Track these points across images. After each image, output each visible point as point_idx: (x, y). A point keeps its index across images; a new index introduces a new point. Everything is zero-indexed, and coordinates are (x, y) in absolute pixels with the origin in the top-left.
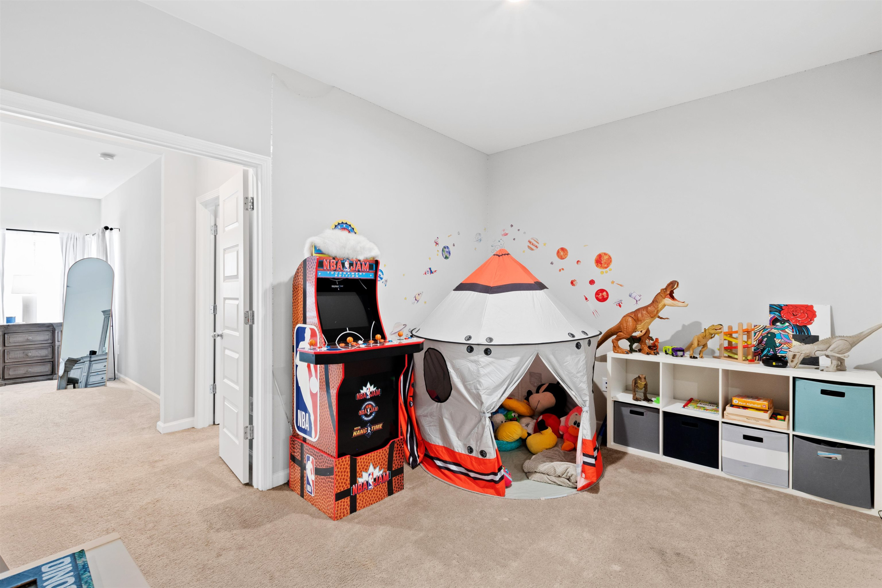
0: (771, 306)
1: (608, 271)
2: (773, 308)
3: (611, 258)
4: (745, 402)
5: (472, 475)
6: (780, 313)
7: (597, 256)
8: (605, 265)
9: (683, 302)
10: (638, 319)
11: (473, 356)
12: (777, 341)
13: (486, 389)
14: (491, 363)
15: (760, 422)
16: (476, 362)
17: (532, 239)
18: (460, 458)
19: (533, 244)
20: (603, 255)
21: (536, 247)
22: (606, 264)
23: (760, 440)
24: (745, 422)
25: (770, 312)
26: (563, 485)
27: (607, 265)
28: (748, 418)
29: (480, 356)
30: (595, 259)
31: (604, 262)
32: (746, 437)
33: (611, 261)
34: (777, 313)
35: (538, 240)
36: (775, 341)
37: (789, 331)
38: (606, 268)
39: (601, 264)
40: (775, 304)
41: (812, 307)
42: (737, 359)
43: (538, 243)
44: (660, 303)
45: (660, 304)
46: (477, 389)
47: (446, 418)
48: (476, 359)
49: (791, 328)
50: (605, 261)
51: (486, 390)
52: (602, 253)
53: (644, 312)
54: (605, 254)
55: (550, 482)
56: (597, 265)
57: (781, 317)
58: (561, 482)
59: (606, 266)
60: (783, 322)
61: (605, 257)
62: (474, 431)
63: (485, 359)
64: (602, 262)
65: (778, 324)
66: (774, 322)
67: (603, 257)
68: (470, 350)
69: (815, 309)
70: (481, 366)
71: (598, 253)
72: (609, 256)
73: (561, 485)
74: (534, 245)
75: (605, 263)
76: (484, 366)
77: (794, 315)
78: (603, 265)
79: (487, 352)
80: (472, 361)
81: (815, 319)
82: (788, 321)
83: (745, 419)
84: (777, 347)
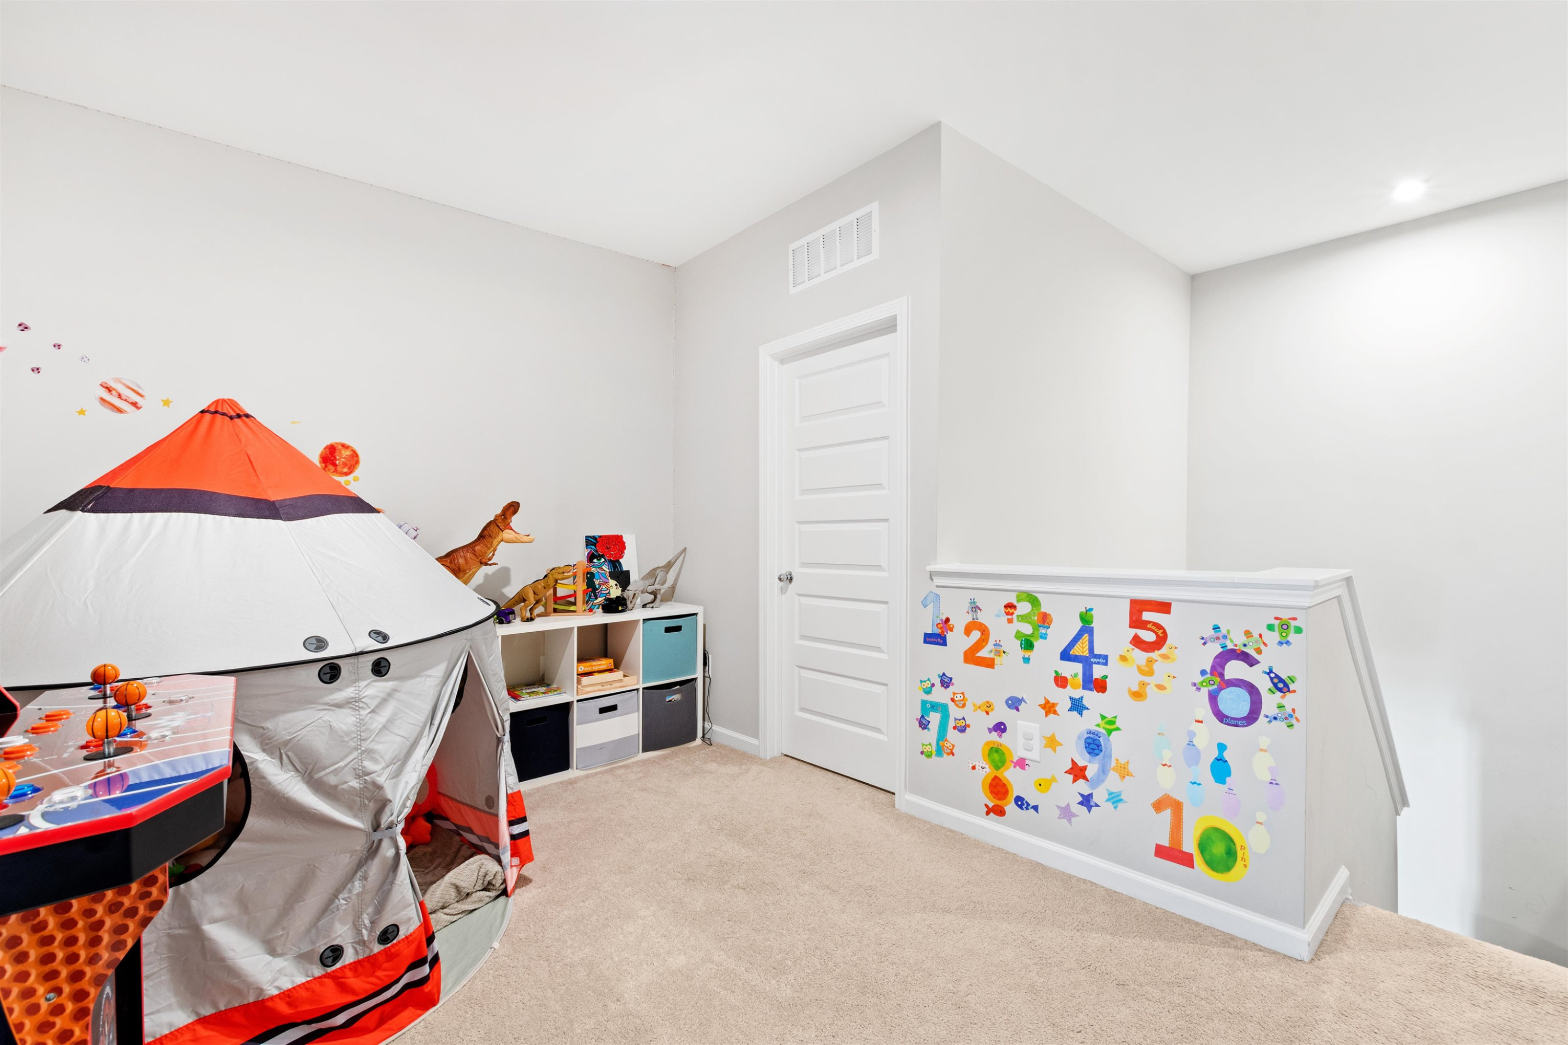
0: (587, 538)
1: (352, 481)
2: (591, 541)
3: (357, 456)
4: (591, 666)
5: (340, 1019)
6: (595, 547)
7: (325, 448)
8: (343, 468)
9: (528, 536)
10: (459, 569)
11: (342, 691)
12: (597, 582)
13: (391, 765)
14: (390, 695)
15: (615, 685)
16: (350, 703)
17: (118, 380)
18: (290, 1004)
19: (120, 396)
20: (340, 447)
21: (135, 404)
22: (347, 467)
23: (614, 708)
24: (600, 690)
25: (587, 545)
26: (480, 906)
27: (349, 468)
28: (602, 684)
29: (363, 684)
30: (321, 455)
31: (341, 463)
32: (603, 710)
33: (357, 462)
34: (593, 547)
35: (139, 387)
36: (594, 582)
37: (605, 568)
38: (347, 474)
39: (335, 465)
40: (590, 535)
41: (621, 537)
42: (575, 612)
43: (142, 396)
44: (495, 538)
45: (496, 540)
46: (362, 774)
47: (215, 921)
48: (353, 695)
49: (607, 563)
50: (344, 460)
51: (391, 767)
52: (337, 443)
53: (469, 555)
54: (343, 446)
55: (456, 918)
56: (326, 466)
57: (597, 551)
58: (475, 902)
59: (345, 470)
60: (599, 557)
61: (343, 452)
62: (345, 895)
63: (375, 688)
64: (337, 462)
65: (595, 560)
66: (591, 558)
67: (340, 452)
68: (328, 676)
69: (624, 539)
70: (369, 710)
71: (328, 443)
72: (353, 450)
73: (475, 909)
74: (124, 397)
75: (345, 464)
76: (377, 706)
77: (608, 549)
78: (339, 469)
79: (380, 668)
80: (339, 706)
81: (625, 551)
82: (602, 556)
83: (600, 687)
84: (598, 590)
